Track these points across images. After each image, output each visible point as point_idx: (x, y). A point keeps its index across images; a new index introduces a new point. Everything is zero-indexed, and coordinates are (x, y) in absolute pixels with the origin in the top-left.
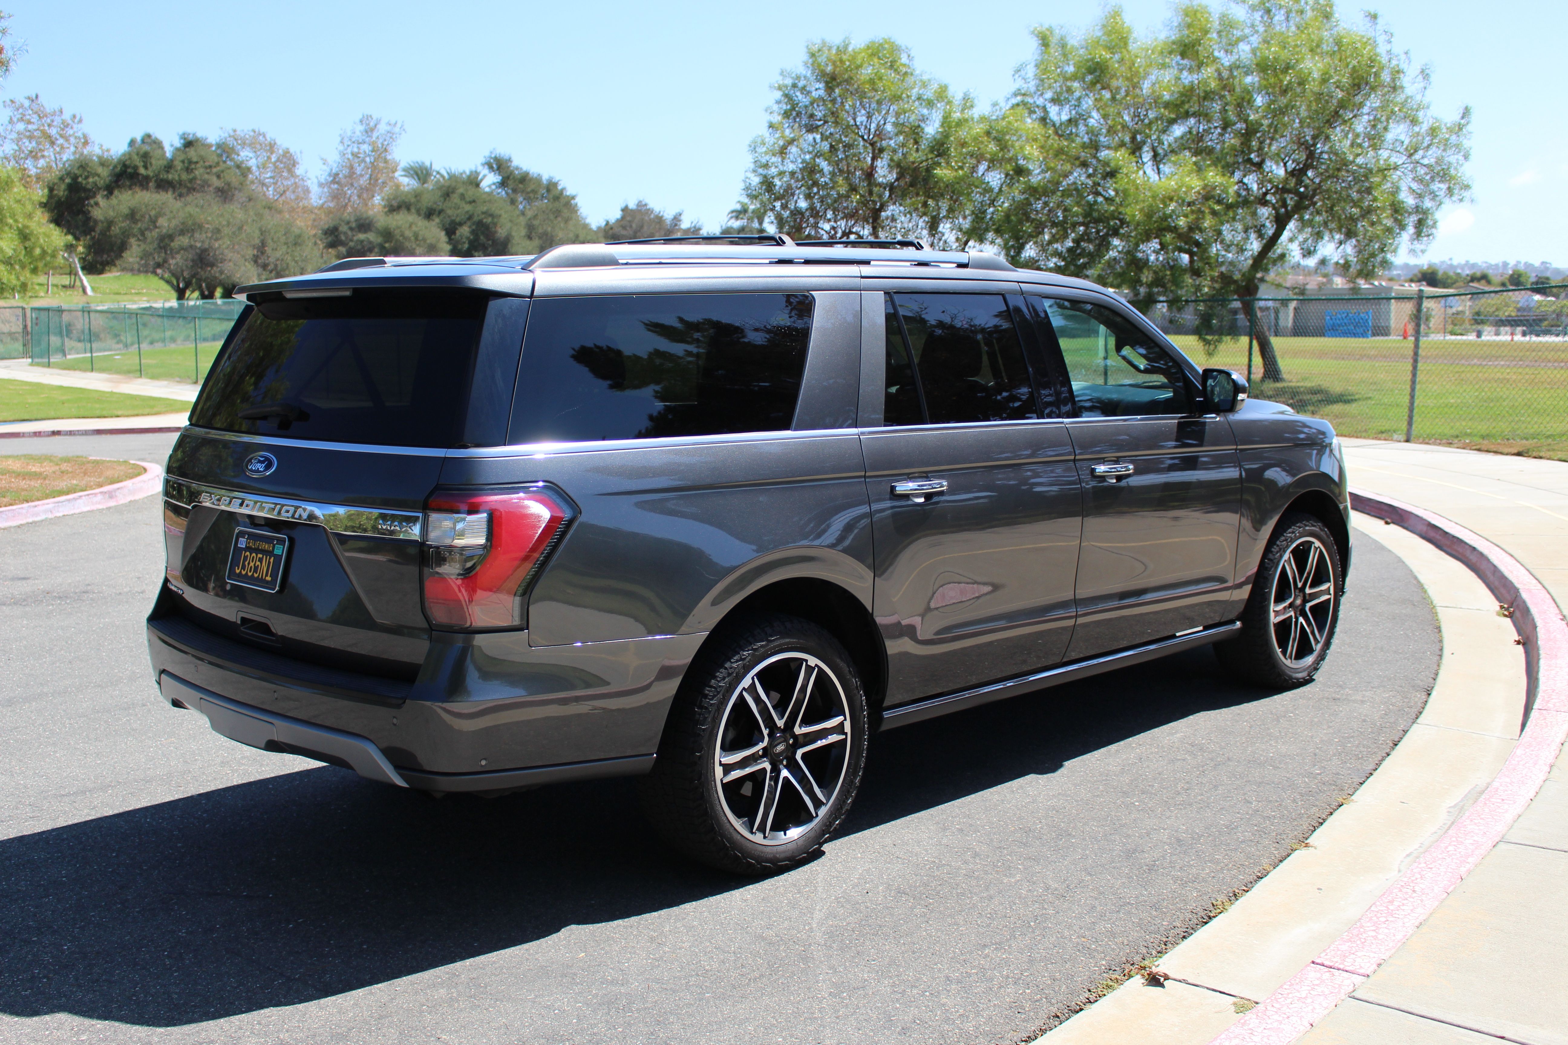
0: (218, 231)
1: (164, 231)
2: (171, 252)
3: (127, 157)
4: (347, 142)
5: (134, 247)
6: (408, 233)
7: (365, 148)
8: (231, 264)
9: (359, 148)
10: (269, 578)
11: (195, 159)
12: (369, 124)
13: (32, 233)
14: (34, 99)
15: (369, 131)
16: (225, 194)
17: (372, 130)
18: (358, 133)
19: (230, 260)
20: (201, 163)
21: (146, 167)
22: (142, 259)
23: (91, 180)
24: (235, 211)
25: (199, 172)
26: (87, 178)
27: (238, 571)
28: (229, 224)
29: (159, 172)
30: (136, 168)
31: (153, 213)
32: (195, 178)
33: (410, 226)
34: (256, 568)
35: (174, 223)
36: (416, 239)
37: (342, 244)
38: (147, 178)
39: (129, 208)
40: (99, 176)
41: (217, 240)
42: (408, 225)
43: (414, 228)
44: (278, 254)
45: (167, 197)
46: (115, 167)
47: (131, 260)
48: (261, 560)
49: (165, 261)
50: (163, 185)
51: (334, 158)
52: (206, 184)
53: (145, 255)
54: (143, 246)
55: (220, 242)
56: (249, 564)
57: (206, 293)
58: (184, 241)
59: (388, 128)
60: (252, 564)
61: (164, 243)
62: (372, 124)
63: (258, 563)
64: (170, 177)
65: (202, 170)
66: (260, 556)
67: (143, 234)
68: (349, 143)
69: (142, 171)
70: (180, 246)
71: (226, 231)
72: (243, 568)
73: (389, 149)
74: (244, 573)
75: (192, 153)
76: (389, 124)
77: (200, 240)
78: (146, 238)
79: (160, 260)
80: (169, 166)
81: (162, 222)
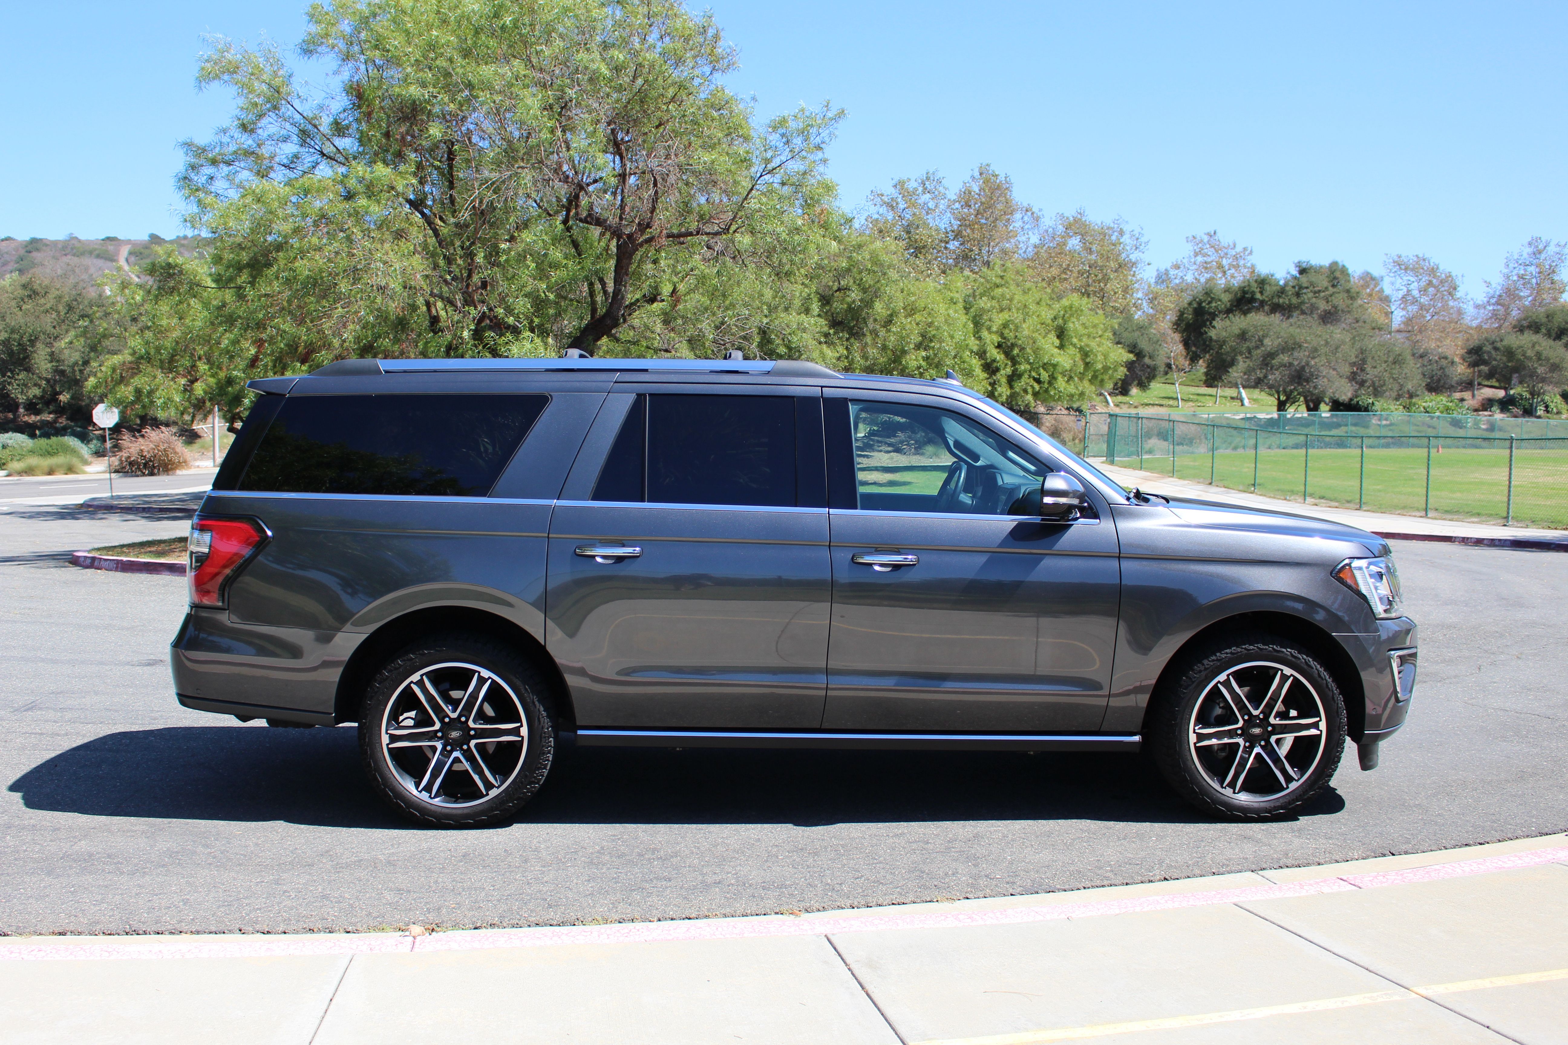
0: (1316, 350)
1: (1268, 349)
2: (1271, 369)
3: (1246, 284)
4: (1511, 266)
5: (1241, 363)
6: (1529, 353)
7: (1532, 269)
8: (1325, 380)
9: (1525, 270)
11: (1305, 285)
12: (1537, 247)
13: (1091, 351)
14: (1212, 235)
15: (1537, 253)
16: (1329, 317)
17: (1540, 252)
18: (1525, 255)
19: (1324, 377)
20: (1311, 288)
21: (1261, 293)
22: (1245, 374)
23: (1214, 305)
24: (1338, 333)
25: (1307, 296)
26: (1210, 303)
28: (1327, 343)
29: (1273, 297)
30: (1253, 293)
31: (1261, 333)
32: (1303, 303)
33: (1533, 346)
35: (1276, 343)
36: (1539, 359)
37: (1485, 363)
38: (1262, 303)
39: (1240, 329)
40: (1220, 300)
41: (1313, 358)
42: (1530, 345)
43: (1537, 348)
44: (1376, 372)
45: (1276, 318)
46: (1236, 294)
47: (1235, 374)
49: (1265, 377)
50: (1276, 308)
51: (1497, 282)
52: (1313, 308)
53: (1248, 372)
54: (1248, 362)
55: (1317, 360)
57: (1312, 405)
58: (1284, 358)
59: (1558, 249)
61: (1267, 360)
62: (1541, 247)
64: (1281, 301)
65: (1311, 295)
67: (1250, 353)
68: (1516, 265)
69: (1258, 296)
70: (1280, 363)
71: (1323, 350)
73: (1556, 270)
75: (1304, 280)
76: (1558, 245)
77: (1299, 357)
78: (1252, 356)
79: (1261, 376)
80: (1282, 291)
81: (1267, 341)
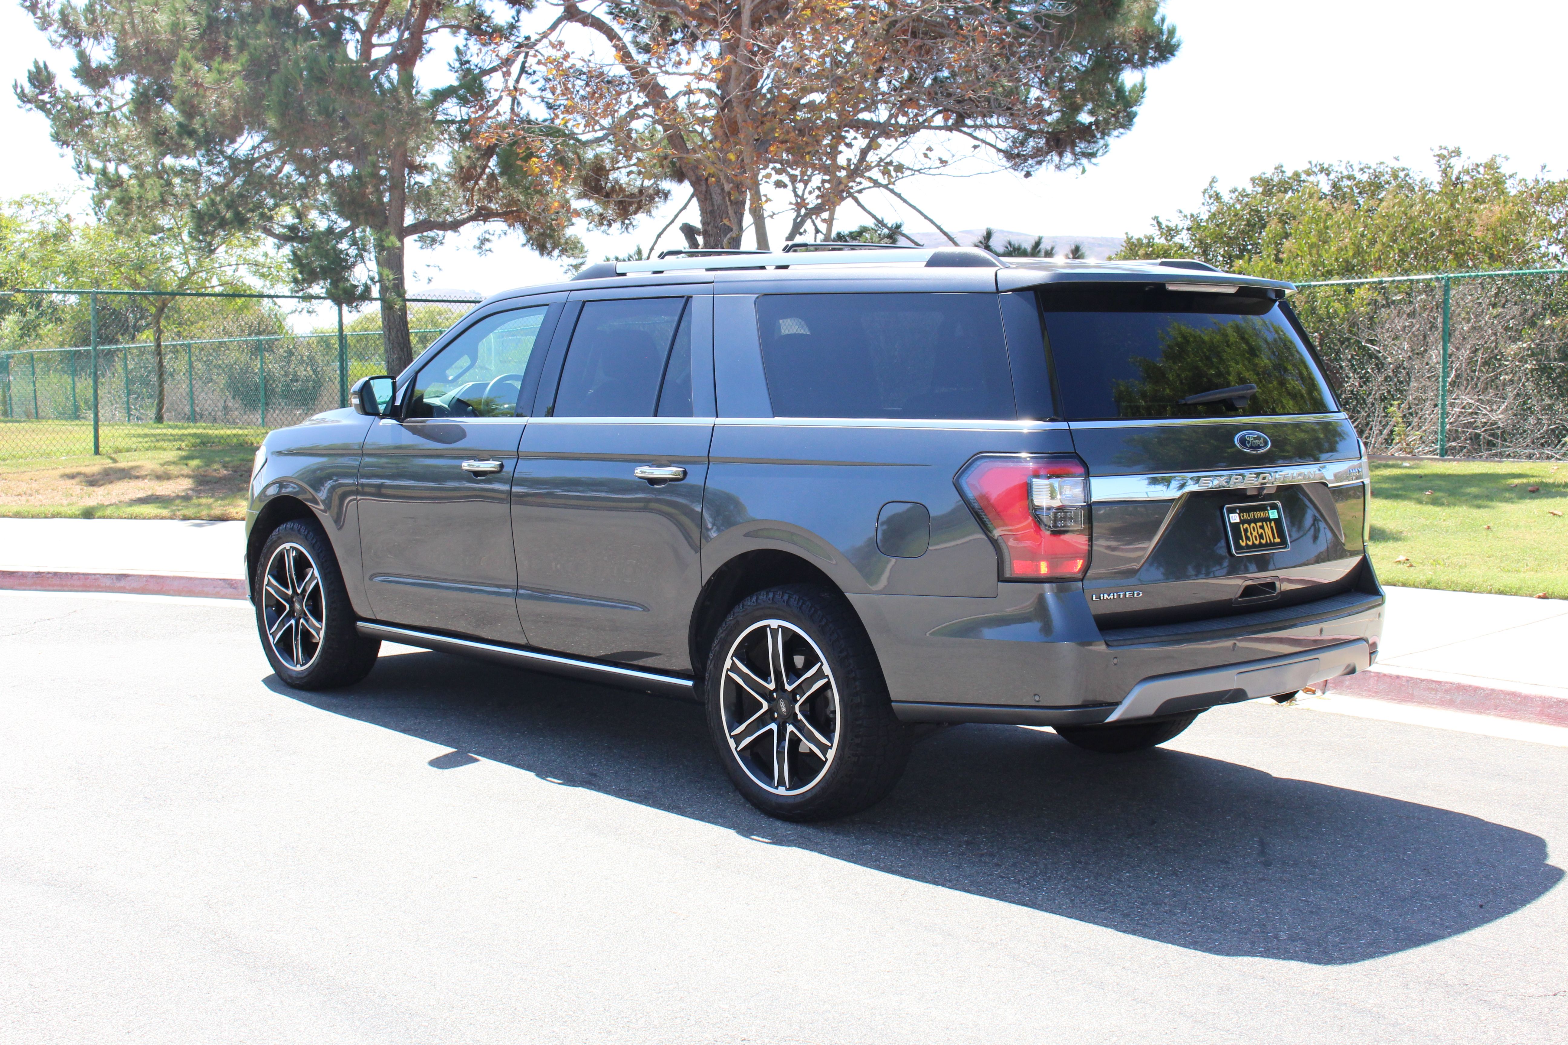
10: (1277, 540)
27: (1243, 544)
34: (1261, 537)
48: (1262, 527)
56: (1251, 534)
60: (1255, 534)
63: (1260, 531)
66: (1259, 524)
72: (1248, 538)
74: (1250, 543)
